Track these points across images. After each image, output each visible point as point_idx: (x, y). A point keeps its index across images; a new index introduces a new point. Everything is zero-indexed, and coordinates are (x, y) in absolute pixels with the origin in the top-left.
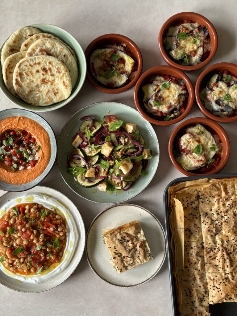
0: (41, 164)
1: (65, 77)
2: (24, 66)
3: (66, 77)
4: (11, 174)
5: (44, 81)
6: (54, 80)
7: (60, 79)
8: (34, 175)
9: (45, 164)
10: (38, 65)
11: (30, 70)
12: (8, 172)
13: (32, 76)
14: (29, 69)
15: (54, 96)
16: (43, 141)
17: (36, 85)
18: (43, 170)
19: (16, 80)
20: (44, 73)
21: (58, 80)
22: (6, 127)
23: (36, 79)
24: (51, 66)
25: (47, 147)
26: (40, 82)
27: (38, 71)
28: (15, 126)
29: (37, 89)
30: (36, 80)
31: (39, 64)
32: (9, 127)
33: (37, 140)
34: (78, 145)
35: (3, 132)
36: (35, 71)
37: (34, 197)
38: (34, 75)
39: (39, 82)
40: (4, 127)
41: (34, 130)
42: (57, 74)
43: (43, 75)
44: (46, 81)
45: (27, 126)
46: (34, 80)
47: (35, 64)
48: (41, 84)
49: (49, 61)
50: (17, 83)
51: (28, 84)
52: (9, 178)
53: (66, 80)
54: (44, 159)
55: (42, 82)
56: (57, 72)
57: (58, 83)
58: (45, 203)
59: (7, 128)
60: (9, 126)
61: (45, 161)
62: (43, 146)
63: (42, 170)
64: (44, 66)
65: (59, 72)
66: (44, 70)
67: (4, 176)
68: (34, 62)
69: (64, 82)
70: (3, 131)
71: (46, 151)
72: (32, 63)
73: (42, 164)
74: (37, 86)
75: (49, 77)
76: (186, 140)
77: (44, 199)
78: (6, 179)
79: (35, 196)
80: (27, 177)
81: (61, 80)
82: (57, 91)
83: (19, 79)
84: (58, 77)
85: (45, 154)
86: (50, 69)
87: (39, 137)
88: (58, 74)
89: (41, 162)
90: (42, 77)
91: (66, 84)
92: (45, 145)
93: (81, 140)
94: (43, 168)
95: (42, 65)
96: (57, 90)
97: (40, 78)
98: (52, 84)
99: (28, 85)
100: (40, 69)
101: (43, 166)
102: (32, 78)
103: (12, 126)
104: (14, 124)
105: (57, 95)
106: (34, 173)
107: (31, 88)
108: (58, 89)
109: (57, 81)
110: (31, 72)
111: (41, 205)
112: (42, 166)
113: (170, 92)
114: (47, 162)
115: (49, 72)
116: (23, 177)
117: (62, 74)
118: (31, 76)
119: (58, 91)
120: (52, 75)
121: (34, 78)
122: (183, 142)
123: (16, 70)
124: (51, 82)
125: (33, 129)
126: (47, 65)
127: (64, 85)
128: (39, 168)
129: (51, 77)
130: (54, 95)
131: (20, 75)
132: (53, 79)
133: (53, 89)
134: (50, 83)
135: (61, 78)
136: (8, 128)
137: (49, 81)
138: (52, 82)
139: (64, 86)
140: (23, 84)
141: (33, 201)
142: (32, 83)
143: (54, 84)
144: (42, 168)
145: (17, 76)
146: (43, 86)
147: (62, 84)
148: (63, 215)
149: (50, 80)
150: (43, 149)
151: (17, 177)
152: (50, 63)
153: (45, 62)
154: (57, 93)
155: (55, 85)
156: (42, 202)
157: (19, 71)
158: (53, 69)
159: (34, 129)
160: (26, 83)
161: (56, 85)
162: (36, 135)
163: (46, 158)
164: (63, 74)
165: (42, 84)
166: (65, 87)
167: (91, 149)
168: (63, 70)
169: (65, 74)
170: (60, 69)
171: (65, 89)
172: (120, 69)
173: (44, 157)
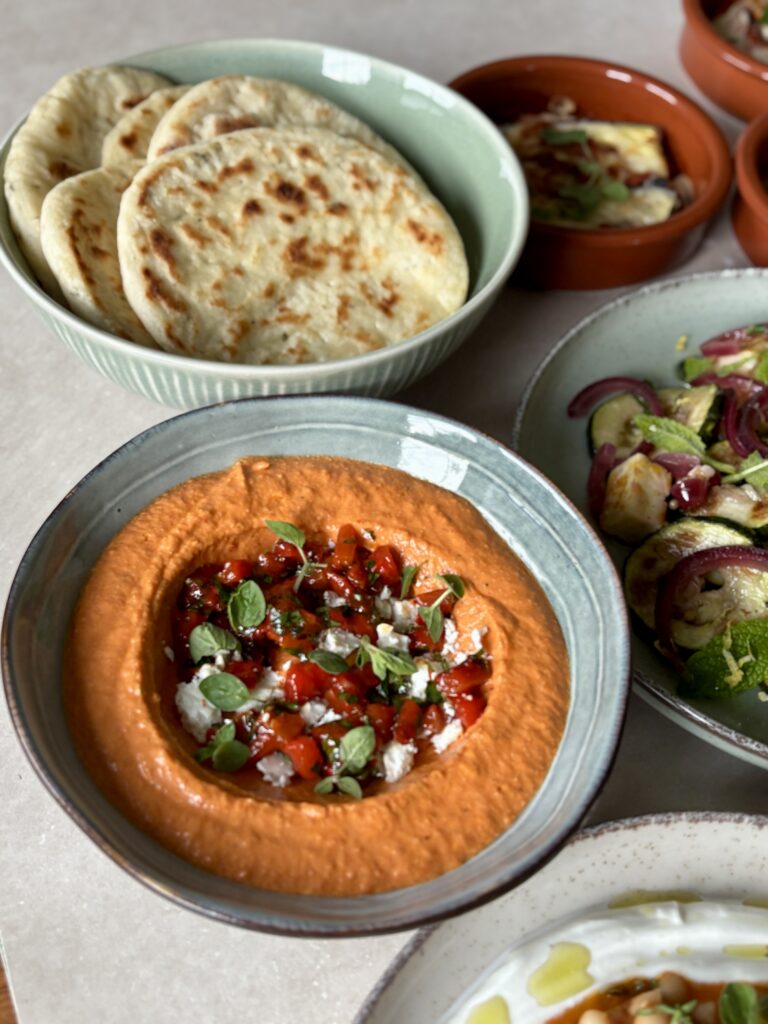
0: (525, 669)
1: (408, 201)
2: (170, 191)
3: (416, 197)
4: (361, 814)
5: (303, 259)
6: (353, 238)
7: (385, 221)
8: (518, 752)
9: (546, 658)
10: (244, 178)
11: (207, 212)
12: (332, 808)
13: (225, 238)
14: (199, 205)
15: (386, 319)
16: (456, 542)
17: (263, 286)
18: (560, 702)
19: (147, 273)
20: (290, 209)
21: (378, 226)
22: (179, 542)
23: (254, 251)
24: (312, 166)
25: (498, 563)
26: (281, 264)
27: (253, 208)
28: (236, 521)
29: (276, 313)
30: (255, 260)
31: (247, 167)
32: (197, 533)
33: (414, 553)
35: (168, 574)
36: (237, 214)
37: (588, 943)
38: (239, 231)
39: (275, 268)
40: (166, 546)
41: (368, 498)
42: (360, 200)
43: (288, 219)
44: (310, 251)
45: (315, 491)
46: (247, 263)
47: (228, 172)
48: (288, 279)
49: (295, 145)
50: (156, 288)
51: (218, 286)
52: (355, 851)
53: (424, 210)
54: (528, 633)
55: (295, 266)
56: (356, 187)
57: (382, 240)
58: (682, 954)
59: (190, 545)
60: (195, 526)
61: (537, 641)
62: (472, 564)
63: (555, 704)
64: (278, 175)
65: (372, 186)
66: (286, 191)
67: (312, 848)
68: (219, 167)
69: (414, 227)
70: (172, 567)
71: (507, 585)
72: (207, 173)
73: (528, 664)
74: (271, 292)
75: (323, 228)
77: (667, 926)
78: (335, 866)
79: (590, 932)
80: (480, 787)
81: (393, 221)
82: (387, 294)
83: (163, 268)
84: (370, 211)
85: (509, 603)
86: (315, 182)
87: (417, 524)
88: (366, 194)
89: (516, 656)
90: (286, 234)
91: (431, 231)
92: (481, 553)
93: (659, 475)
94: (547, 685)
95: (265, 174)
96: (385, 285)
97: (274, 242)
98: (347, 267)
99: (218, 295)
100: (259, 193)
101: (541, 673)
102: (229, 253)
103: (216, 524)
104: (230, 507)
105: (395, 309)
106: (517, 743)
107: (242, 308)
108: (389, 278)
109: (370, 239)
110: (215, 221)
112: (537, 676)
114: (551, 641)
115: (313, 196)
116: (452, 798)
117: (386, 193)
118: (224, 245)
119: (397, 290)
120: (339, 209)
121: (241, 248)
123: (129, 223)
124: (337, 250)
125: (357, 496)
126: (291, 168)
127: (422, 238)
128: (530, 695)
129: (334, 222)
130: (379, 314)
131: (161, 241)
132: (348, 229)
133: (363, 287)
134: (334, 261)
135: (392, 211)
136: (199, 541)
137: (328, 249)
138: (345, 249)
139: (424, 245)
140: (192, 297)
141: (591, 980)
142: (238, 278)
143: (356, 262)
144: (541, 688)
145: (144, 250)
146: (302, 288)
147: (410, 238)
149: (335, 240)
150: (480, 579)
151: (409, 820)
152: (305, 152)
153: (278, 153)
154: (394, 300)
155: (364, 268)
156: (664, 956)
157: (148, 225)
158: (329, 179)
159: (362, 496)
160: (208, 286)
161: (372, 260)
162: (395, 522)
163: (530, 623)
164: (395, 186)
165: (295, 275)
166: (432, 243)
167: (756, 489)
168: (385, 169)
169: (403, 184)
170: (368, 169)
171: (433, 259)
172: (613, 172)
173: (516, 622)
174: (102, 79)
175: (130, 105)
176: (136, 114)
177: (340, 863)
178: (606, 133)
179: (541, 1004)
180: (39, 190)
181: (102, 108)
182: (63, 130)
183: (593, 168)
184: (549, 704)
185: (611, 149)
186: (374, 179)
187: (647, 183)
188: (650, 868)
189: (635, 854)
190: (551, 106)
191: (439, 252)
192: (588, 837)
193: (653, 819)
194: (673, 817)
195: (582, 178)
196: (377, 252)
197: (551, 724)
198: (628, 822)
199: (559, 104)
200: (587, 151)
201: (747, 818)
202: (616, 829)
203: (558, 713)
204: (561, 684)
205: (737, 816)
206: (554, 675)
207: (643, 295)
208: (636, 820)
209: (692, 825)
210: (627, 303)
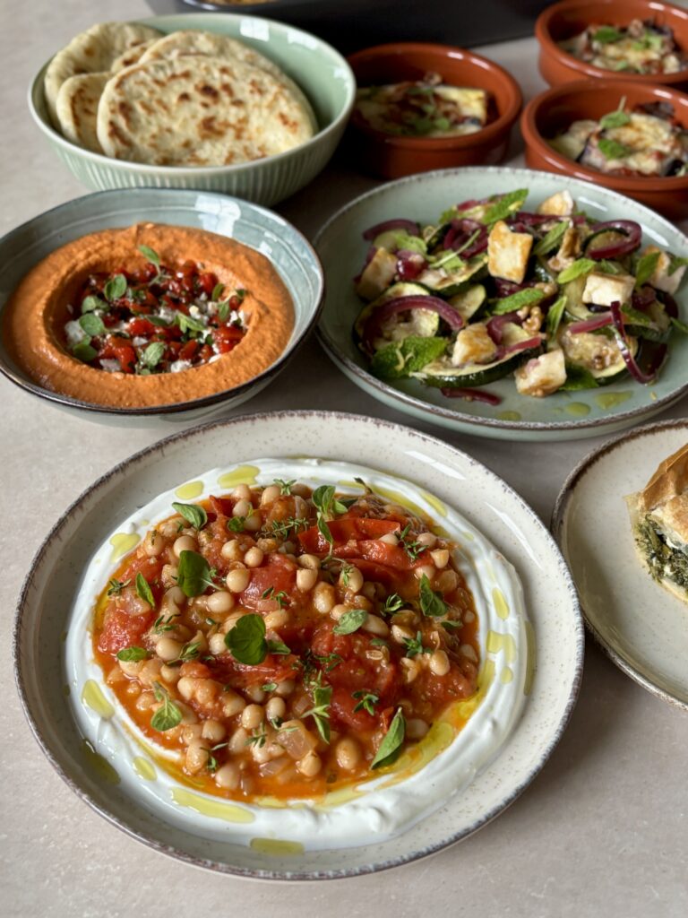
0: (264, 333)
1: (282, 102)
2: (136, 83)
3: (288, 101)
4: (143, 380)
5: (210, 128)
6: (245, 120)
7: (265, 112)
8: (245, 367)
9: (278, 329)
10: (183, 81)
11: (156, 97)
12: (128, 375)
13: (164, 112)
14: (152, 92)
16: (250, 273)
17: (183, 140)
18: (278, 349)
19: (112, 124)
20: (208, 100)
21: (261, 115)
22: (89, 254)
23: (180, 120)
24: (227, 78)
25: (271, 287)
26: (196, 130)
27: (185, 97)
28: (125, 249)
29: (189, 157)
30: (181, 126)
31: (187, 75)
32: (101, 252)
33: (225, 277)
34: (386, 275)
35: (78, 268)
36: (174, 99)
37: (261, 468)
38: (174, 109)
39: (192, 132)
40: (81, 255)
41: (207, 247)
42: (252, 99)
43: (205, 105)
44: (216, 125)
45: (176, 241)
46: (176, 127)
47: (174, 77)
48: (199, 139)
49: (219, 66)
50: (115, 131)
51: (154, 137)
52: (134, 394)
53: (291, 109)
54: (273, 318)
55: (205, 132)
56: (252, 92)
57: (262, 124)
58: (314, 479)
59: (95, 257)
60: (101, 248)
61: (277, 321)
62: (255, 285)
63: (275, 350)
64: (204, 81)
65: (261, 92)
66: (207, 90)
67: (111, 390)
68: (169, 72)
69: (283, 116)
70: (81, 265)
71: (271, 296)
72: (161, 76)
73: (266, 330)
74: (187, 144)
75: (226, 112)
77: (309, 466)
78: (121, 399)
79: (265, 463)
80: (215, 378)
81: (271, 113)
83: (122, 122)
84: (258, 106)
85: (268, 304)
86: (227, 87)
87: (231, 263)
88: (257, 97)
89: (261, 326)
90: (202, 113)
91: (292, 120)
92: (262, 280)
93: (393, 260)
94: (274, 341)
95: (197, 80)
96: (259, 149)
97: (194, 117)
98: (238, 137)
99: (153, 141)
100: (190, 89)
101: (272, 335)
102: (165, 121)
103: (113, 249)
104: (123, 242)
106: (244, 363)
107: (166, 151)
108: (264, 146)
109: (255, 122)
110: (160, 102)
112: (269, 336)
113: (639, 130)
114: (285, 323)
115: (225, 98)
116: (197, 381)
117: (269, 97)
118: (162, 115)
119: (267, 152)
120: (238, 103)
121: (173, 118)
123: (108, 97)
124: (234, 127)
125: (200, 245)
126: (213, 78)
127: (286, 123)
128: (262, 343)
129: (234, 110)
131: (125, 108)
132: (242, 114)
133: (246, 149)
134: (231, 133)
135: (271, 107)
136: (101, 255)
137: (227, 124)
138: (238, 126)
139: (287, 127)
140: (136, 140)
141: (256, 482)
142: (168, 135)
143: (245, 135)
144: (269, 342)
145: (113, 112)
146: (208, 145)
147: (278, 123)
149: (232, 120)
150: (258, 292)
151: (170, 386)
152: (224, 71)
153: (208, 70)
155: (250, 139)
157: (118, 99)
158: (236, 86)
159: (203, 246)
160: (147, 136)
161: (255, 135)
162: (218, 260)
163: (277, 313)
164: (276, 94)
165: (204, 137)
166: (291, 126)
167: (446, 271)
168: (272, 84)
169: (281, 93)
170: (261, 83)
171: (291, 136)
172: (447, 114)
173: (268, 312)
174: (121, 29)
175: (134, 44)
176: (136, 50)
177: (124, 398)
178: (453, 93)
179: (222, 488)
180: (62, 78)
181: (118, 45)
182: (89, 52)
183: (430, 109)
184: (271, 349)
185: (454, 103)
186: (263, 88)
187: (467, 121)
188: (314, 445)
189: (306, 436)
190: (426, 78)
191: (294, 132)
192: (274, 416)
193: (315, 412)
194: (327, 413)
195: (422, 113)
196: (258, 130)
197: (268, 358)
198: (299, 412)
199: (431, 77)
200: (432, 100)
201: (370, 419)
202: (292, 415)
203: (275, 354)
204: (282, 342)
205: (364, 417)
206: (280, 338)
207: (431, 177)
208: (305, 412)
209: (339, 420)
210: (419, 180)
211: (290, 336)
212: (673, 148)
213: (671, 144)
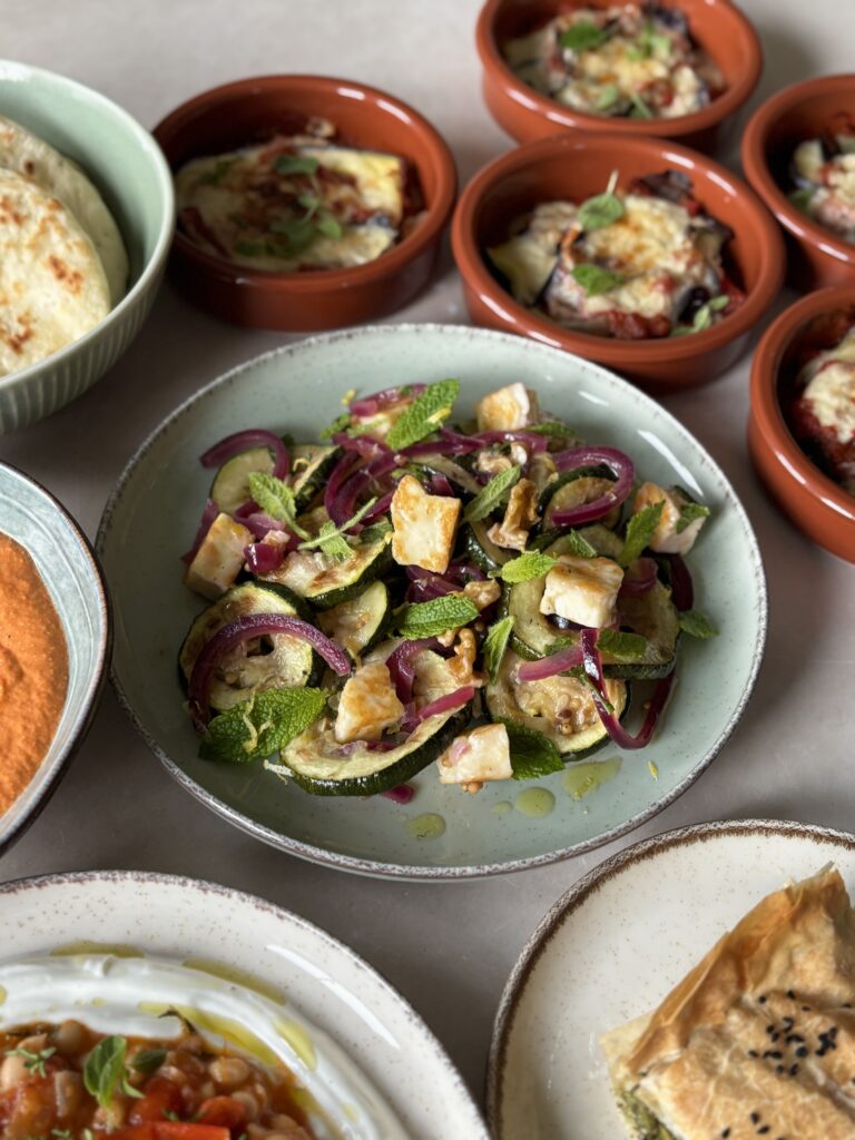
0: (11, 723)
1: (55, 237)
3: (64, 233)
7: (27, 256)
9: (37, 713)
15: (14, 355)
18: (35, 757)
21: (21, 261)
25: (30, 617)
34: (230, 564)
42: (5, 233)
53: (69, 247)
54: (28, 687)
56: (3, 220)
57: (23, 276)
58: (96, 1006)
61: (34, 696)
63: (28, 759)
65: (18, 219)
69: (55, 263)
71: (28, 639)
73: (15, 718)
76: (836, 393)
77: (89, 977)
79: (14, 975)
81: (36, 257)
82: (21, 330)
84: (14, 245)
85: (22, 656)
88: (12, 228)
91: (71, 269)
92: (15, 604)
93: (240, 535)
94: (27, 741)
96: (20, 321)
101: (25, 728)
105: (26, 346)
108: (27, 314)
109: (12, 273)
111: (73, 1023)
112: (19, 730)
113: (638, 229)
117: (34, 227)
119: (33, 327)
122: (829, 406)
127: (61, 275)
130: (7, 350)
135: (35, 246)
139: (63, 283)
144: (19, 743)
147: (49, 274)
148: (265, 1051)
154: (27, 336)
155: (4, 302)
156: (78, 1005)
161: (13, 295)
163: (36, 679)
164: (44, 220)
166: (71, 282)
167: (325, 558)
168: (37, 203)
169: (53, 219)
170: (19, 202)
171: (71, 297)
172: (339, 207)
173: (20, 675)
178: (350, 161)
183: (311, 201)
184: (22, 758)
185: (351, 181)
186: (23, 212)
187: (371, 221)
190: (309, 128)
191: (78, 290)
192: (30, 886)
193: (98, 875)
194: (118, 875)
195: (301, 210)
196: (16, 286)
197: (16, 778)
198: (72, 876)
199: (318, 126)
200: (315, 182)
201: (190, 882)
202: (59, 882)
203: (28, 768)
204: (43, 740)
205: (181, 879)
206: (38, 730)
207: (310, 345)
208: (80, 875)
209: (140, 883)
210: (291, 352)
211: (56, 723)
212: (690, 265)
213: (686, 258)
